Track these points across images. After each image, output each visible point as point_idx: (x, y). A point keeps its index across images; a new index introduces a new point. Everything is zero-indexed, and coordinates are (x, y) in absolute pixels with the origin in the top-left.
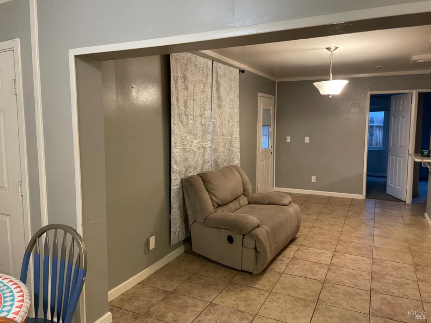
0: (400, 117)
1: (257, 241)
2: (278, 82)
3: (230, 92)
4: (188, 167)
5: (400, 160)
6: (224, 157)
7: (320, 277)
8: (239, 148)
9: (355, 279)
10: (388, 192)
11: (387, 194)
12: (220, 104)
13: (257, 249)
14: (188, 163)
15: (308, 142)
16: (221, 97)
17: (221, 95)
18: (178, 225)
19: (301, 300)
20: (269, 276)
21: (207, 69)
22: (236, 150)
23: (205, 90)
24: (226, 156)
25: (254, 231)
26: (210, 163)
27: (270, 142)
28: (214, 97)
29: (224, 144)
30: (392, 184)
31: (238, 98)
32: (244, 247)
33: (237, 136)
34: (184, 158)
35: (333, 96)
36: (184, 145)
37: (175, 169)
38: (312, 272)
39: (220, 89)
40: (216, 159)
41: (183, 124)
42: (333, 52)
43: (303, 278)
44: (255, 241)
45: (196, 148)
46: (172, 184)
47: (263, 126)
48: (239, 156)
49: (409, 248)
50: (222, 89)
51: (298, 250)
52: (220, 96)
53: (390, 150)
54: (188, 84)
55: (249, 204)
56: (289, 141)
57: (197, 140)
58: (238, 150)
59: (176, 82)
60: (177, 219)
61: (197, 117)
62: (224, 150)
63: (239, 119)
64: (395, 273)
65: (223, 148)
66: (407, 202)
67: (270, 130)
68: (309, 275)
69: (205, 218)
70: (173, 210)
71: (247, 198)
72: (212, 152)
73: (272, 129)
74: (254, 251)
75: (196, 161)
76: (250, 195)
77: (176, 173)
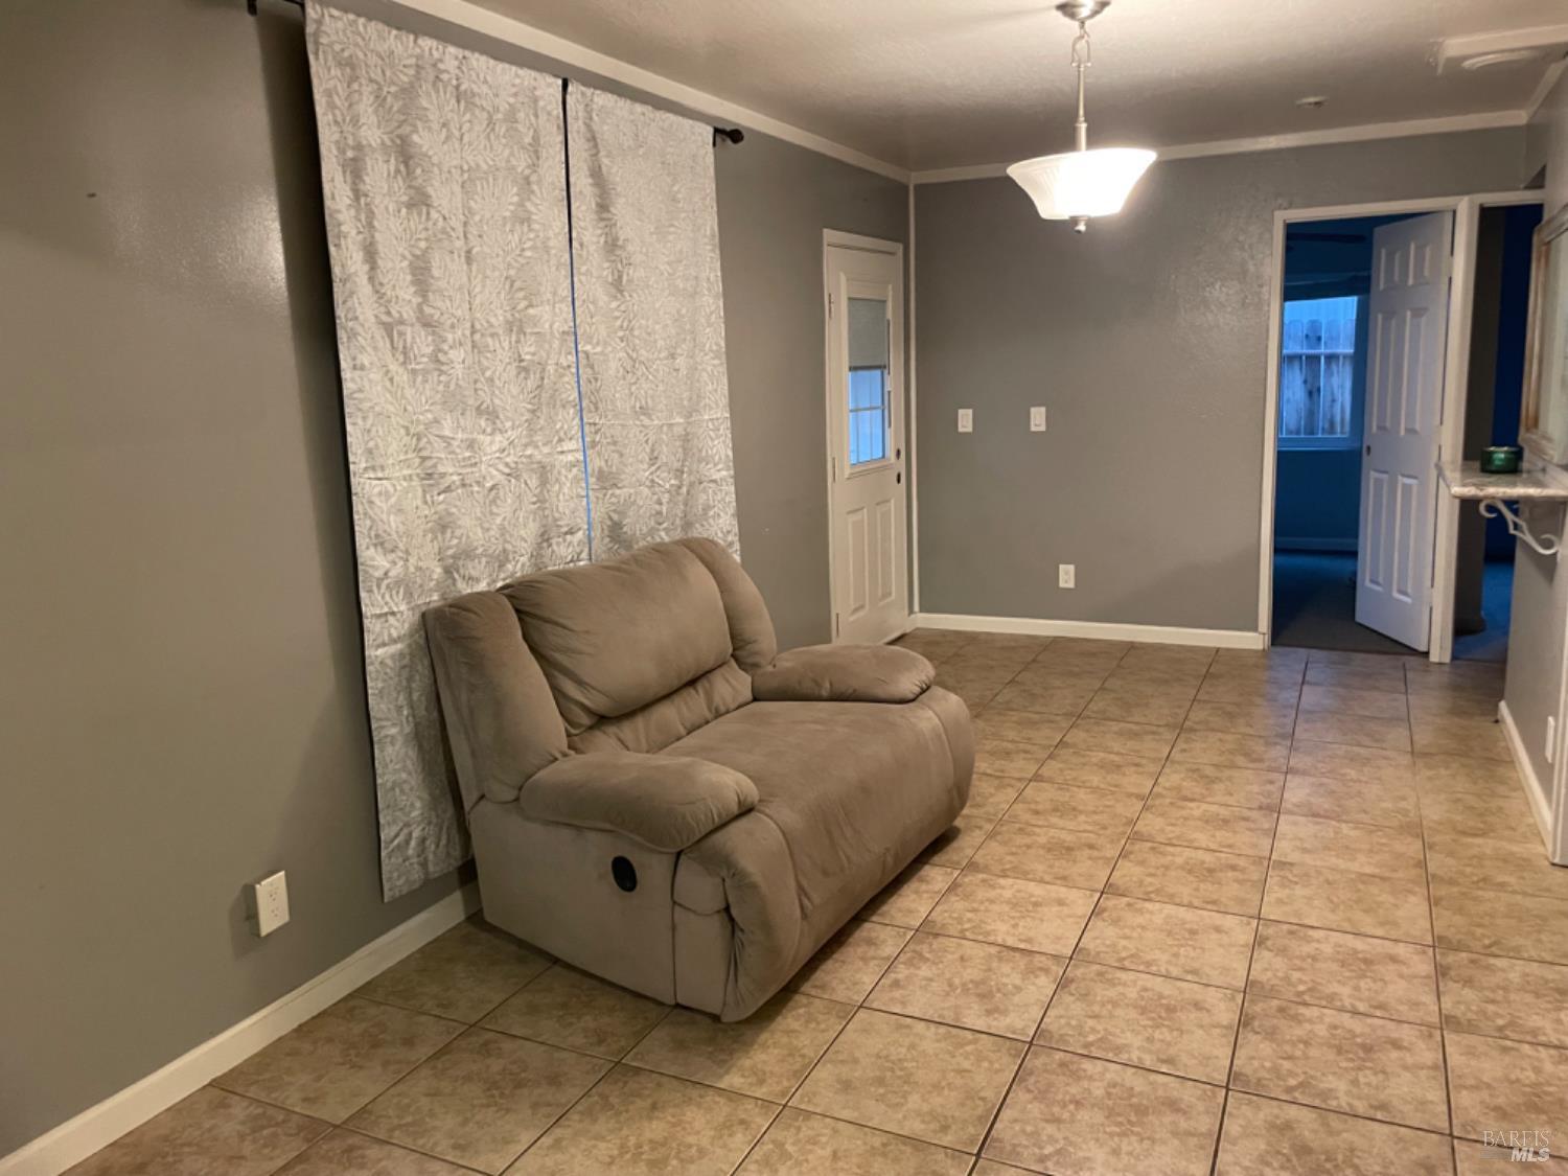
0: (1409, 313)
1: (728, 883)
2: (917, 186)
3: (672, 225)
4: (453, 557)
5: (1407, 489)
6: (657, 507)
7: (1019, 1024)
8: (731, 464)
9: (1167, 1026)
10: (1360, 617)
11: (1361, 625)
12: (620, 277)
13: (734, 912)
14: (455, 541)
15: (1043, 428)
16: (620, 243)
18: (415, 814)
19: (908, 1149)
20: (795, 1025)
21: (536, 116)
22: (719, 471)
23: (531, 213)
24: (664, 501)
25: (719, 837)
26: (580, 535)
27: (891, 433)
28: (581, 245)
29: (653, 451)
30: (1377, 583)
31: (713, 251)
32: (680, 905)
33: (719, 415)
34: (434, 518)
35: (1090, 222)
36: (424, 459)
37: (376, 568)
38: (986, 996)
39: (612, 209)
40: (615, 517)
41: (413, 366)
42: (1088, 23)
43: (942, 1030)
44: (723, 880)
45: (498, 470)
46: (368, 639)
47: (851, 369)
49: (1422, 864)
50: (620, 209)
51: (953, 887)
52: (616, 239)
53: (1369, 448)
55: (755, 699)
56: (969, 429)
57: (498, 437)
58: (724, 473)
59: (354, 170)
60: (406, 787)
61: (495, 335)
62: (651, 474)
63: (723, 344)
64: (1345, 991)
65: (646, 466)
66: (1434, 658)
67: (891, 386)
68: (974, 1018)
71: (752, 675)
72: (587, 485)
73: (898, 381)
74: (721, 921)
75: (502, 530)
76: (764, 662)
77: (389, 589)
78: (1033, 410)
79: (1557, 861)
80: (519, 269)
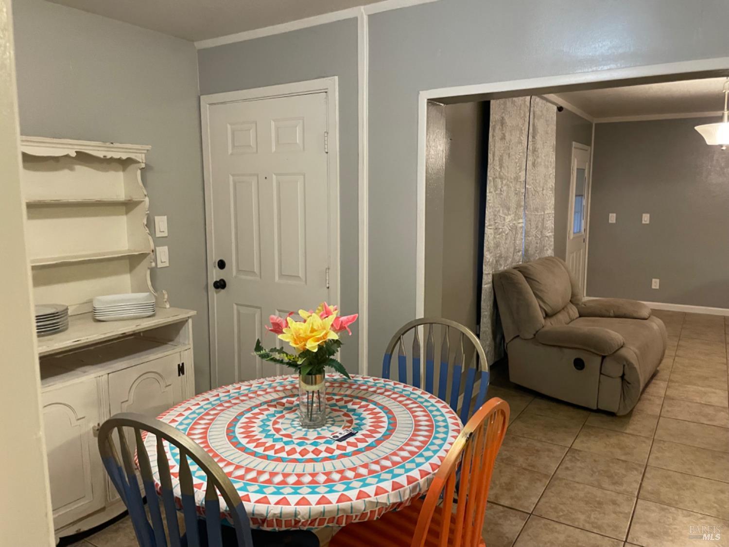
1: (626, 366)
2: (596, 124)
3: (546, 142)
4: (499, 257)
6: (536, 245)
8: (553, 230)
12: (535, 161)
13: (626, 377)
14: (499, 252)
15: (648, 222)
16: (536, 149)
17: (537, 147)
18: (488, 343)
19: (706, 451)
20: (640, 420)
21: (525, 107)
22: (549, 233)
23: (522, 140)
24: (538, 243)
26: (521, 253)
27: (583, 222)
28: (530, 150)
29: (537, 224)
31: (553, 151)
32: (603, 374)
33: (550, 212)
34: (496, 243)
36: (496, 223)
37: (487, 258)
38: (705, 416)
39: (536, 138)
40: (527, 247)
41: (497, 192)
44: (624, 366)
45: (508, 228)
46: (484, 281)
47: (576, 196)
48: (552, 243)
50: (538, 137)
51: (668, 387)
52: (535, 148)
54: (506, 131)
55: (580, 316)
56: (614, 222)
57: (509, 217)
58: (551, 234)
59: (494, 127)
60: (487, 333)
61: (512, 182)
62: (536, 232)
63: (554, 185)
65: (534, 230)
67: (584, 204)
68: (704, 421)
69: (535, 332)
70: (483, 319)
71: (577, 308)
72: (524, 235)
73: (586, 202)
74: (619, 380)
75: (507, 249)
76: (580, 304)
77: (489, 265)
78: (644, 215)
80: (518, 160)
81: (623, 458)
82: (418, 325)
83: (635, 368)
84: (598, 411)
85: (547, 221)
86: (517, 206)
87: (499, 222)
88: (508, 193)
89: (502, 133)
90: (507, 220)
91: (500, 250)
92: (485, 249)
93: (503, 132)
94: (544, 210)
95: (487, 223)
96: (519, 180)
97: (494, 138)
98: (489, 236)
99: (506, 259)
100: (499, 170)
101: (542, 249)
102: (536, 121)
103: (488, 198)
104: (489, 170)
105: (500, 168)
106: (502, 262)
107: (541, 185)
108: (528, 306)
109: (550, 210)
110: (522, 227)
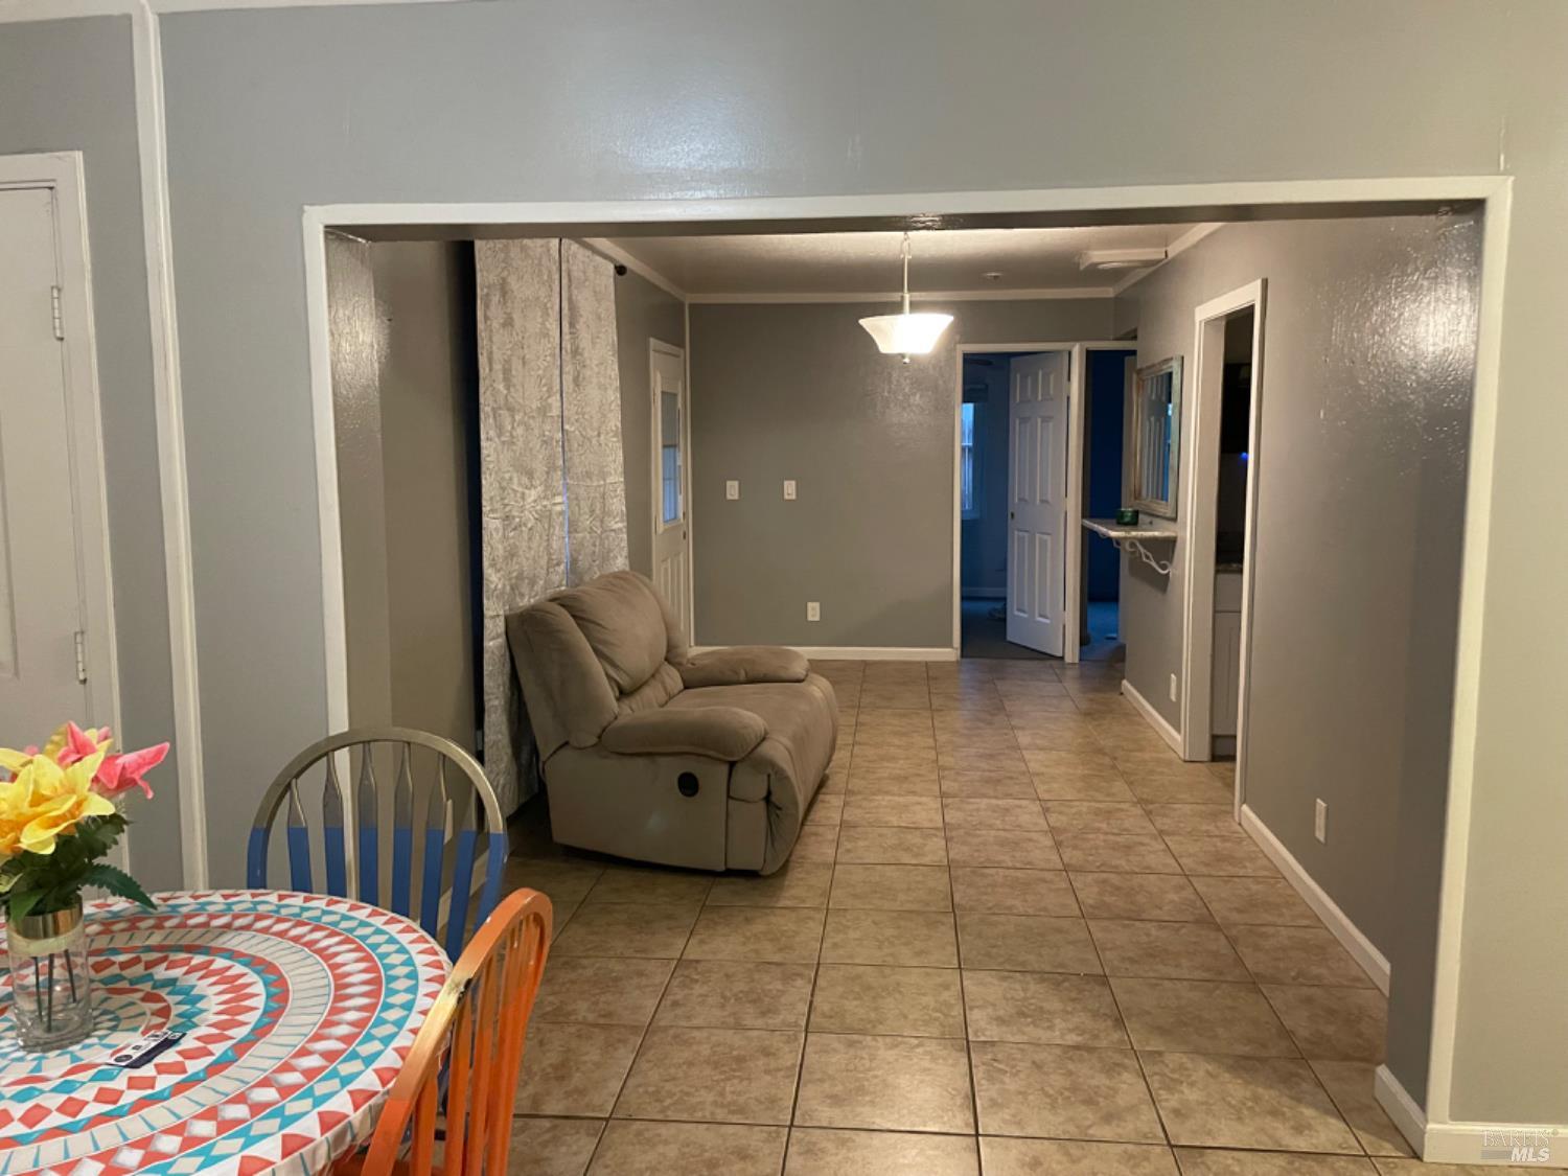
0: (1039, 420)
1: (773, 777)
2: (691, 306)
3: (598, 337)
4: (517, 578)
5: (1043, 544)
6: (593, 548)
7: (935, 859)
8: (625, 517)
9: (1020, 850)
10: (1009, 638)
11: (1012, 643)
12: (578, 375)
13: (773, 798)
14: (517, 567)
15: (794, 497)
16: (580, 351)
17: (581, 346)
18: (503, 766)
19: (914, 915)
20: (800, 876)
22: (616, 523)
23: (548, 330)
24: (597, 544)
25: (759, 749)
26: (562, 567)
27: (680, 498)
28: (566, 351)
29: (592, 505)
30: (1024, 611)
31: (613, 355)
32: (735, 798)
33: (617, 480)
34: (509, 548)
35: (912, 358)
36: (506, 505)
37: (492, 582)
38: (907, 849)
39: (578, 327)
40: (575, 555)
41: (503, 439)
43: (892, 867)
44: (769, 776)
45: (533, 516)
46: (487, 633)
47: (664, 446)
48: (624, 544)
49: (1114, 767)
50: (580, 326)
51: (846, 804)
52: (578, 348)
53: (1012, 515)
54: (513, 308)
55: (686, 688)
56: (736, 497)
57: (533, 492)
58: (620, 525)
61: (533, 417)
62: (591, 522)
63: (619, 425)
64: (1104, 826)
65: (587, 517)
66: (1068, 659)
67: (680, 462)
68: (906, 858)
69: (599, 731)
70: (489, 716)
71: (679, 670)
72: (566, 529)
73: (684, 458)
74: (762, 804)
75: (534, 559)
76: (684, 661)
77: (497, 597)
78: (786, 483)
79: (1187, 758)
80: (544, 371)
81: (777, 958)
82: (334, 750)
83: (787, 778)
84: (730, 873)
85: (612, 498)
86: (549, 468)
87: (513, 503)
88: (527, 442)
89: (505, 313)
90: (530, 500)
91: (517, 563)
92: (486, 563)
93: (509, 310)
94: (603, 475)
95: (486, 507)
96: (549, 414)
97: (489, 323)
98: (491, 535)
99: (533, 583)
100: (505, 392)
101: (606, 557)
102: (575, 292)
103: (484, 452)
104: (482, 390)
105: (508, 388)
106: (525, 589)
107: (595, 425)
108: (584, 676)
109: (616, 478)
110: (561, 513)
